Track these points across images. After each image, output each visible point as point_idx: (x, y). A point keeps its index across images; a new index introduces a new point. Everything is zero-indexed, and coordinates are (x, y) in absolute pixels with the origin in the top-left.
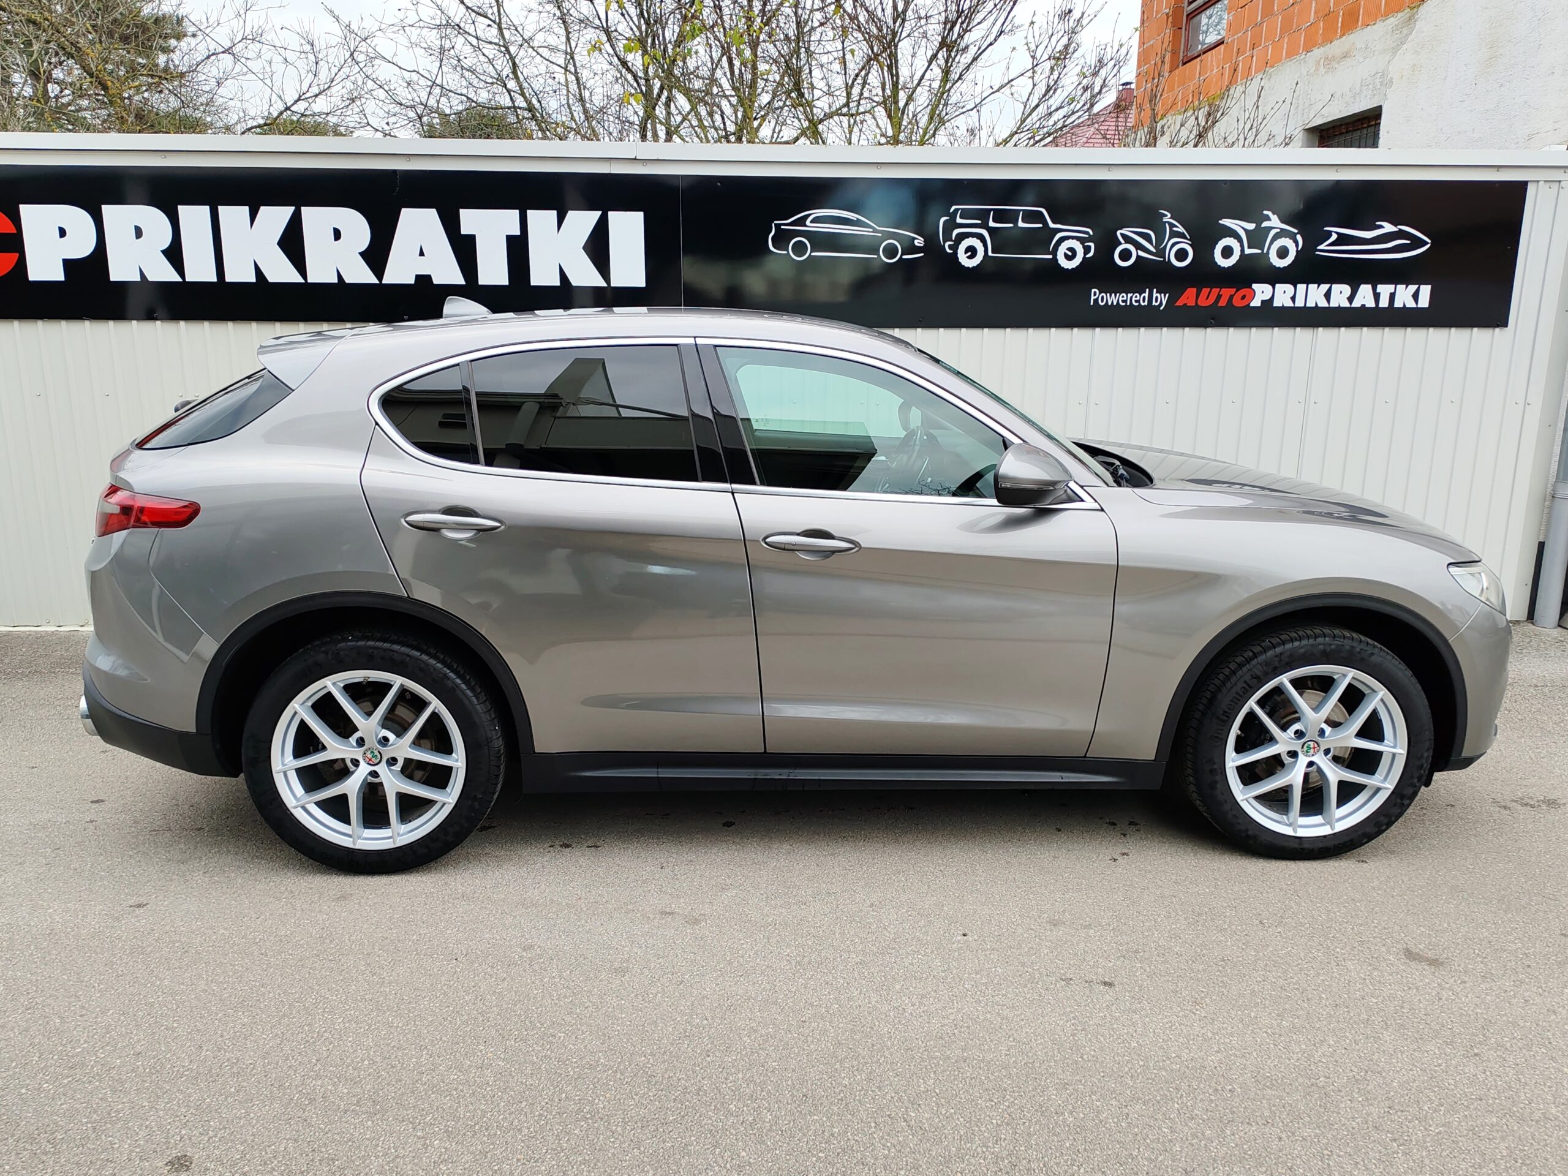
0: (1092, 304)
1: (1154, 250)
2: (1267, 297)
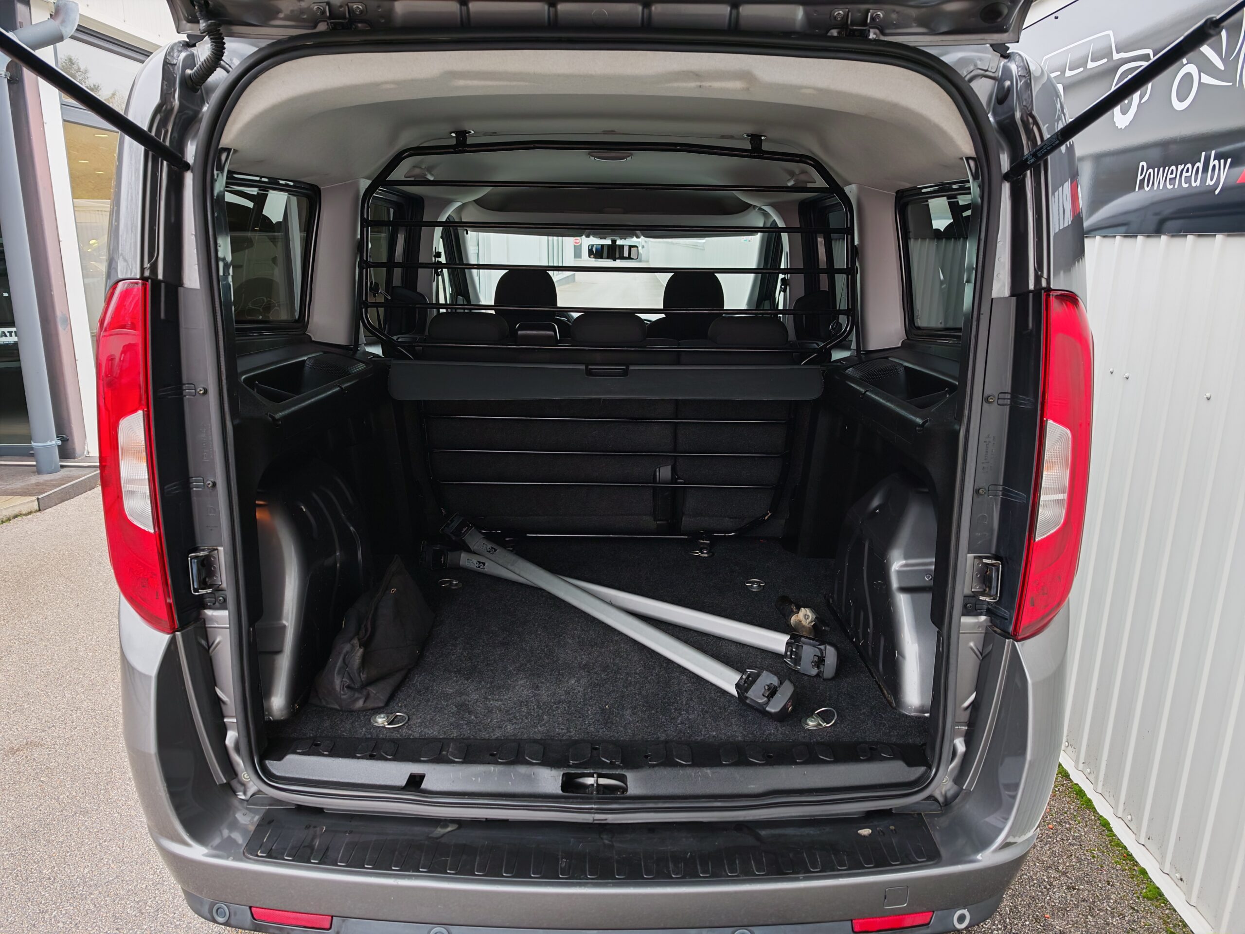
1: (1222, 67)
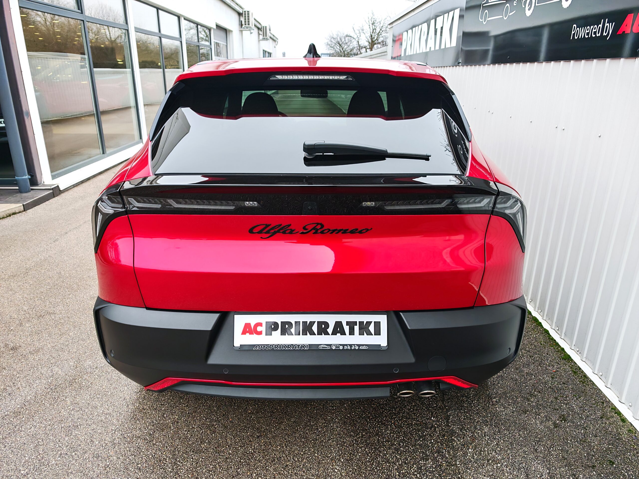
0: (571, 39)
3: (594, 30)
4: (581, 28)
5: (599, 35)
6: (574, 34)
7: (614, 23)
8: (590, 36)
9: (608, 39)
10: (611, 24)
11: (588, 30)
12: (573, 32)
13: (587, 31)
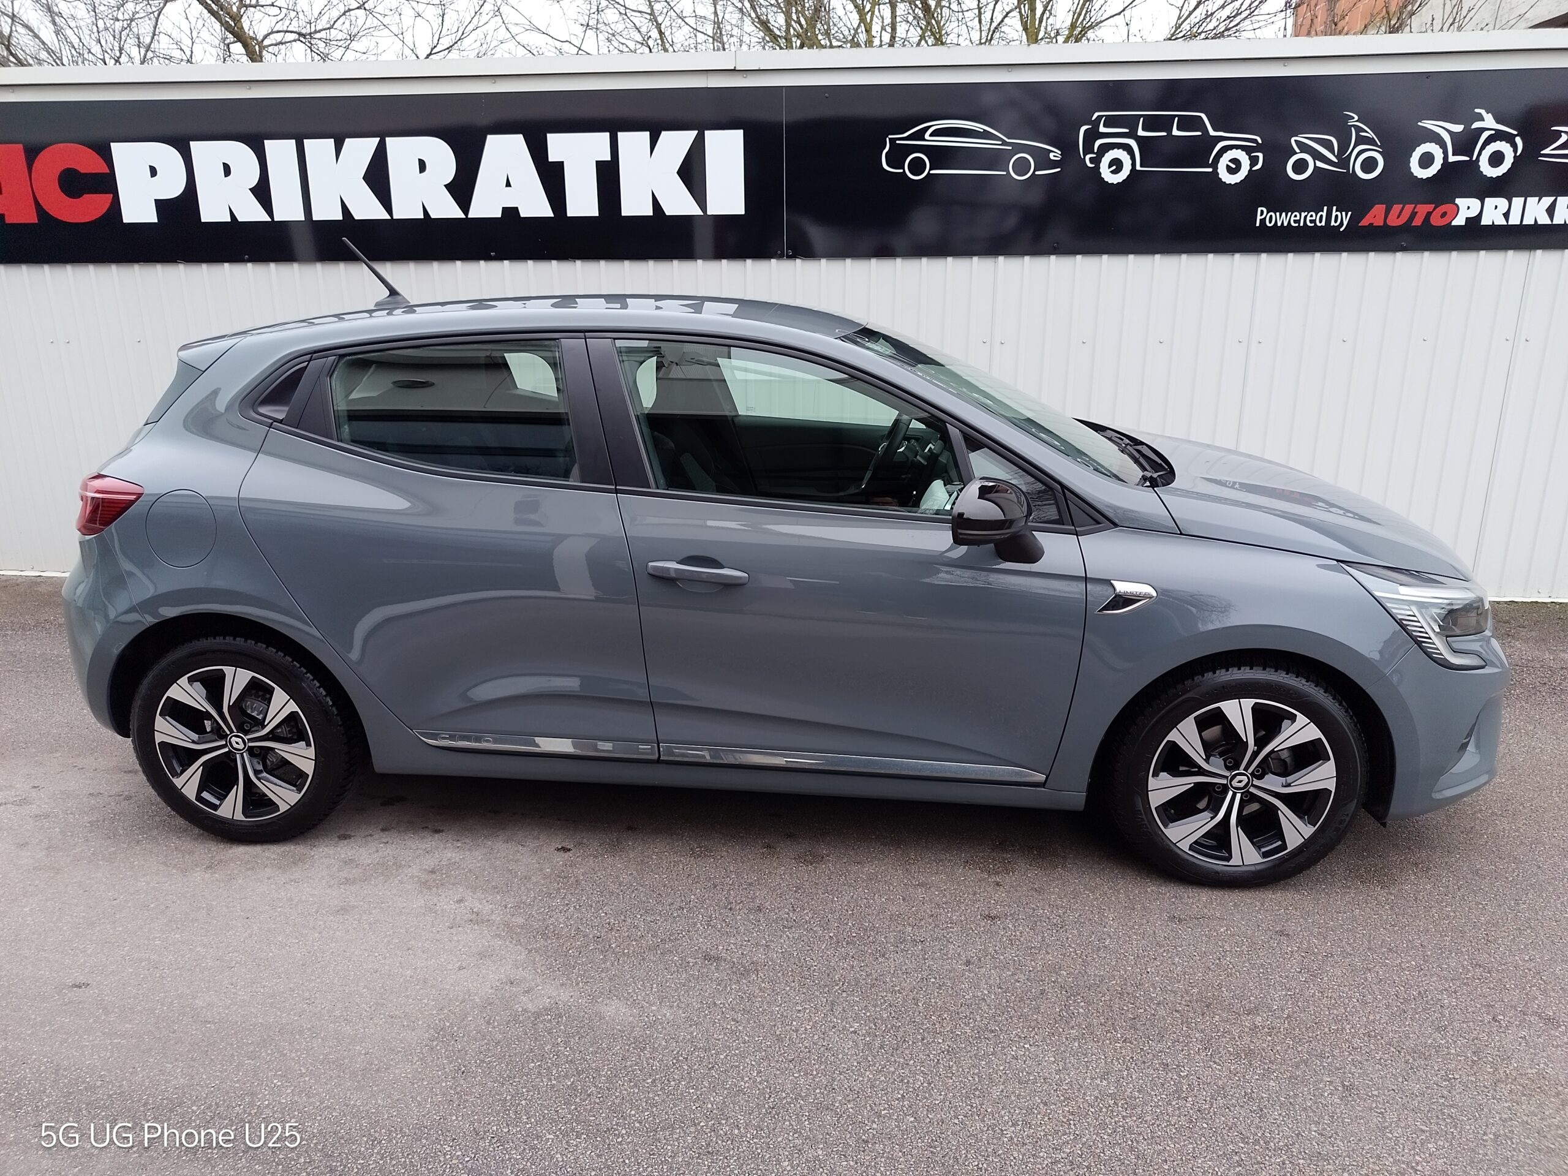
0: (1258, 225)
1: (1336, 161)
2: (1473, 213)
3: (1308, 218)
4: (1278, 214)
5: (1323, 224)
6: (1263, 221)
7: (1350, 213)
8: (1302, 224)
9: (1342, 230)
10: (1344, 213)
11: (1296, 216)
12: (1259, 218)
13: (1293, 218)
